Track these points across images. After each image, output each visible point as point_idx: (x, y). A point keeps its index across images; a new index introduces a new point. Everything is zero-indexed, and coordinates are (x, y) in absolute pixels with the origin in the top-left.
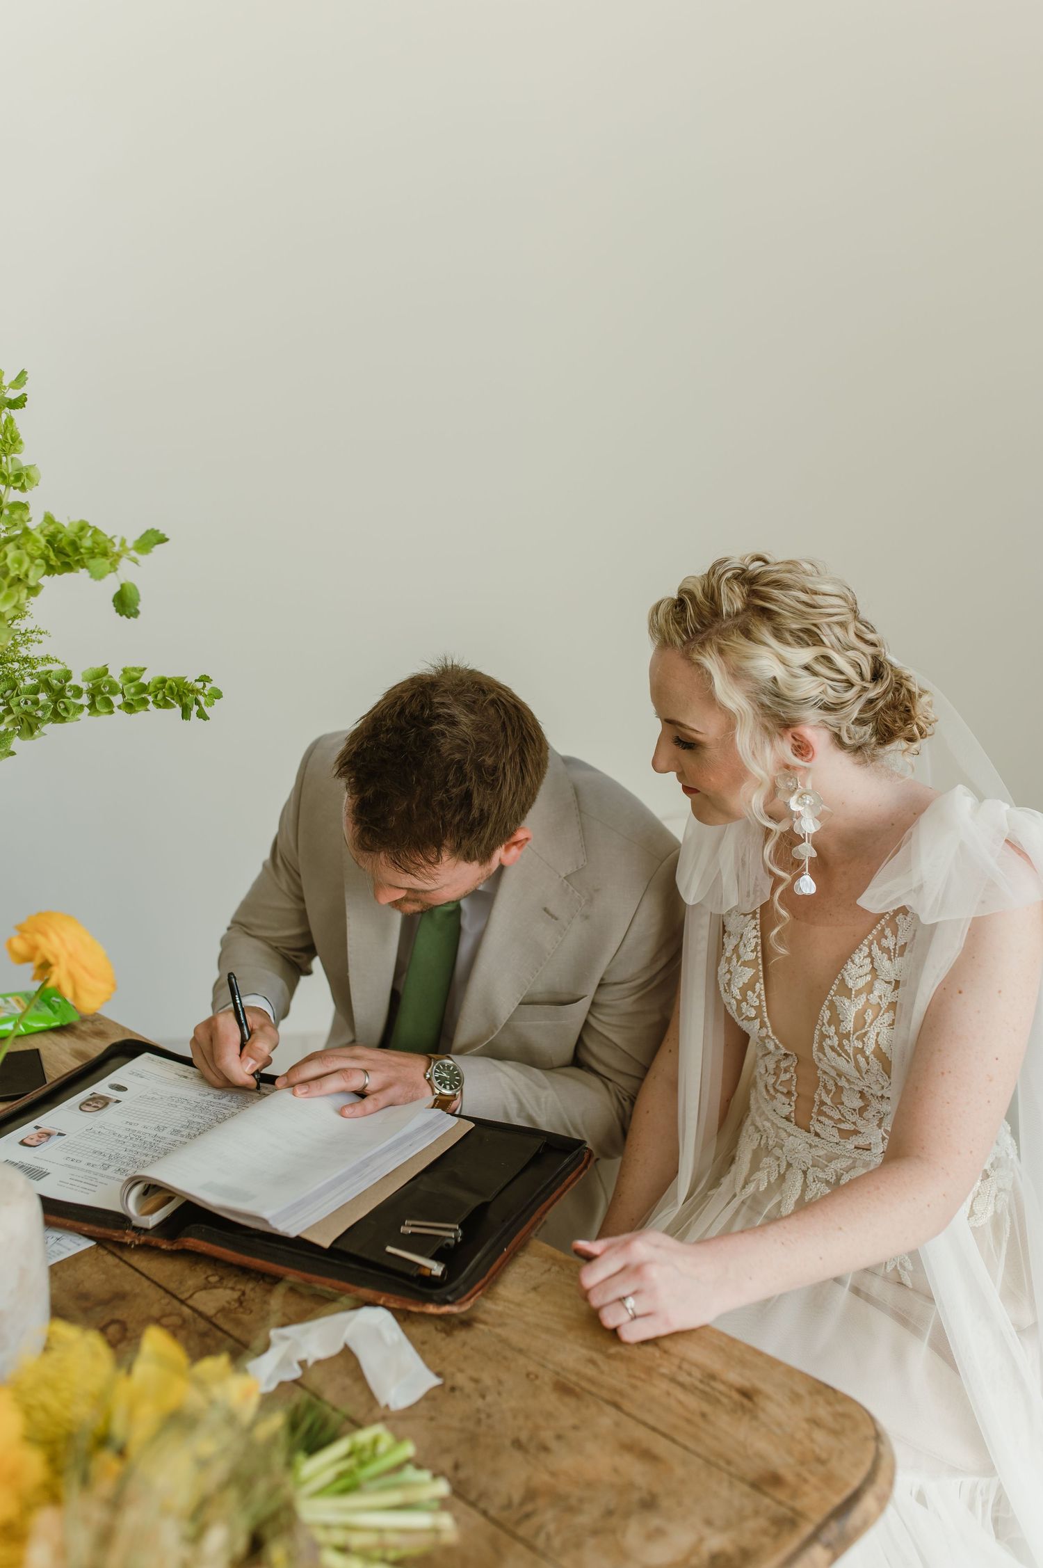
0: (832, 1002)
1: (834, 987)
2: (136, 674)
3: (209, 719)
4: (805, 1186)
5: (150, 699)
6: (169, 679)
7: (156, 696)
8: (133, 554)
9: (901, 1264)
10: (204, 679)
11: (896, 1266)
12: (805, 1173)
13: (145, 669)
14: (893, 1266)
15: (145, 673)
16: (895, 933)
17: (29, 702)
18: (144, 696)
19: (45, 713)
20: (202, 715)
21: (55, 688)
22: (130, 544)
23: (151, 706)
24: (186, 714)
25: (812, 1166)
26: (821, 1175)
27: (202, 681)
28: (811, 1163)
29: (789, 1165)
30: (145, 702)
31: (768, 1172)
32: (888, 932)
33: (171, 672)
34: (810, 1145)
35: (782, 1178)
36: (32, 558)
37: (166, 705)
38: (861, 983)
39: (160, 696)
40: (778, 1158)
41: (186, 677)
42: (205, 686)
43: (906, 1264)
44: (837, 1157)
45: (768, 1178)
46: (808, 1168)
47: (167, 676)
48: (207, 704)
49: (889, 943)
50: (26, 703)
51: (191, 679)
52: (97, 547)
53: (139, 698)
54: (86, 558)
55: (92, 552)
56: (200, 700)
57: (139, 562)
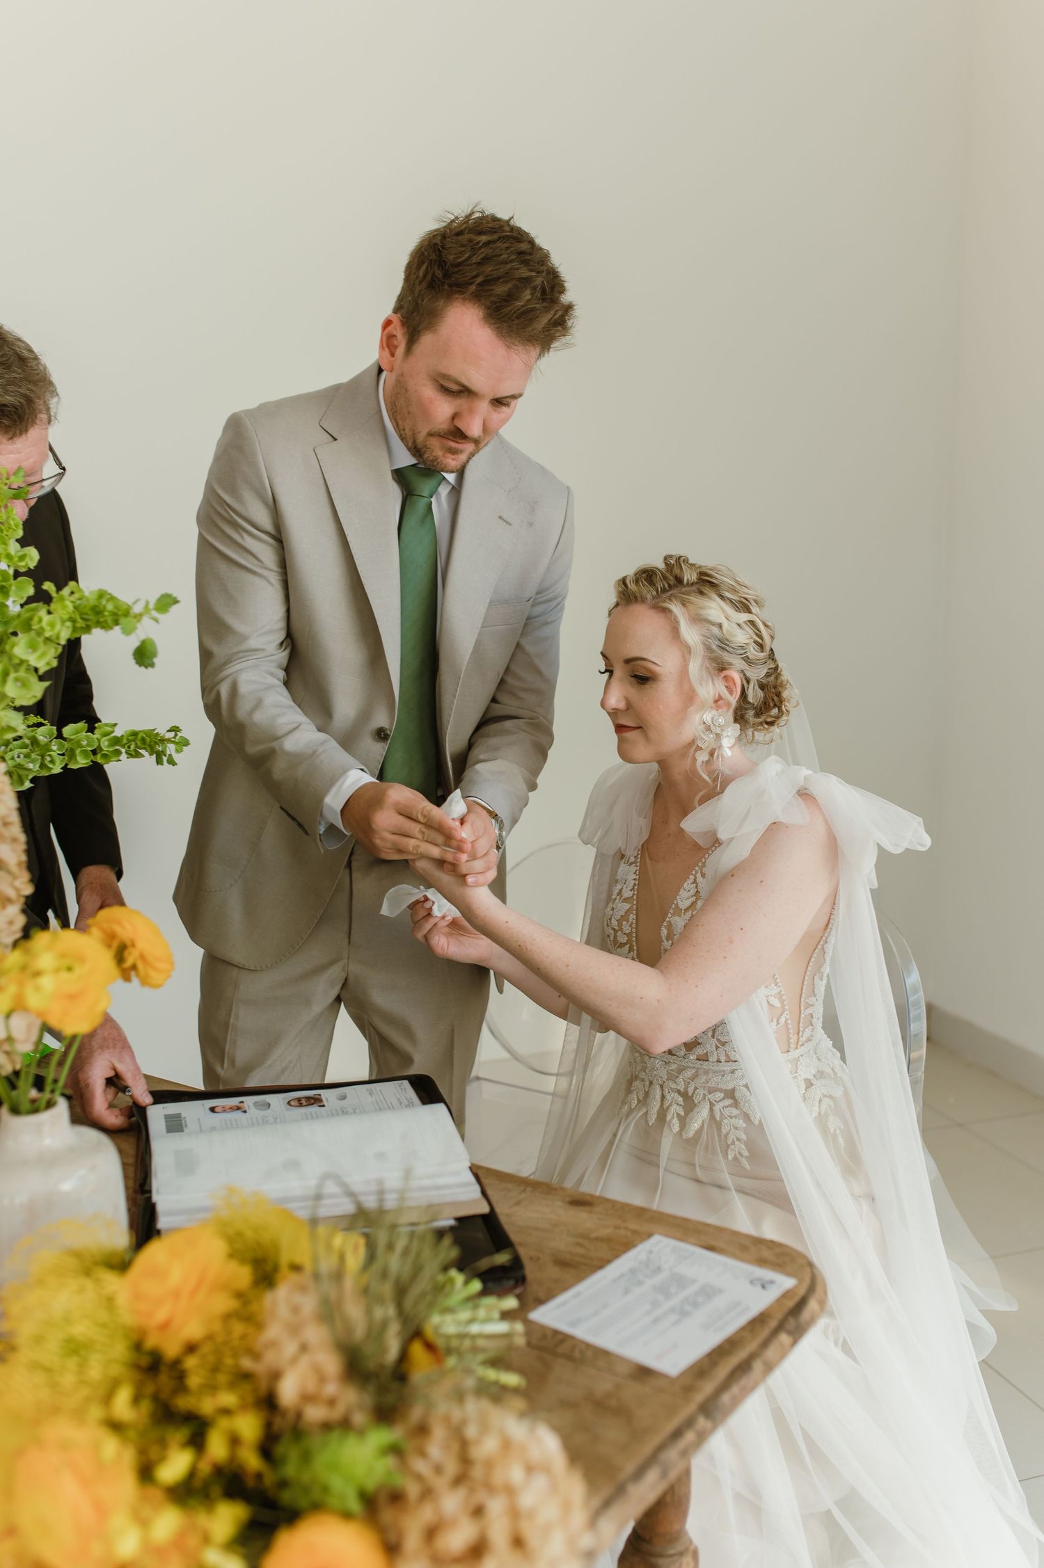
0: (670, 924)
1: (671, 911)
2: (109, 729)
3: (176, 764)
4: (663, 1097)
5: (123, 750)
6: (140, 731)
7: (129, 747)
8: (154, 614)
9: (739, 1152)
10: (175, 729)
11: (736, 1155)
12: (662, 1086)
13: (116, 725)
14: (733, 1155)
15: (116, 729)
17: (22, 756)
18: (116, 748)
19: (35, 765)
20: (172, 762)
21: (41, 743)
22: (151, 606)
23: (124, 756)
24: (159, 762)
25: (667, 1080)
26: (673, 1086)
27: (174, 731)
28: (666, 1077)
29: (651, 1083)
30: (118, 753)
31: (637, 1092)
33: (141, 725)
34: (665, 1062)
35: (647, 1094)
36: (63, 622)
37: (137, 755)
38: (688, 903)
39: (133, 747)
40: (643, 1080)
41: (155, 729)
42: (176, 735)
43: (743, 1152)
44: (685, 1068)
45: (638, 1097)
46: (664, 1082)
47: (137, 728)
48: (177, 751)
50: (19, 757)
51: (162, 730)
52: (119, 610)
53: (111, 749)
54: (109, 620)
55: (114, 614)
56: (171, 748)
57: (156, 620)
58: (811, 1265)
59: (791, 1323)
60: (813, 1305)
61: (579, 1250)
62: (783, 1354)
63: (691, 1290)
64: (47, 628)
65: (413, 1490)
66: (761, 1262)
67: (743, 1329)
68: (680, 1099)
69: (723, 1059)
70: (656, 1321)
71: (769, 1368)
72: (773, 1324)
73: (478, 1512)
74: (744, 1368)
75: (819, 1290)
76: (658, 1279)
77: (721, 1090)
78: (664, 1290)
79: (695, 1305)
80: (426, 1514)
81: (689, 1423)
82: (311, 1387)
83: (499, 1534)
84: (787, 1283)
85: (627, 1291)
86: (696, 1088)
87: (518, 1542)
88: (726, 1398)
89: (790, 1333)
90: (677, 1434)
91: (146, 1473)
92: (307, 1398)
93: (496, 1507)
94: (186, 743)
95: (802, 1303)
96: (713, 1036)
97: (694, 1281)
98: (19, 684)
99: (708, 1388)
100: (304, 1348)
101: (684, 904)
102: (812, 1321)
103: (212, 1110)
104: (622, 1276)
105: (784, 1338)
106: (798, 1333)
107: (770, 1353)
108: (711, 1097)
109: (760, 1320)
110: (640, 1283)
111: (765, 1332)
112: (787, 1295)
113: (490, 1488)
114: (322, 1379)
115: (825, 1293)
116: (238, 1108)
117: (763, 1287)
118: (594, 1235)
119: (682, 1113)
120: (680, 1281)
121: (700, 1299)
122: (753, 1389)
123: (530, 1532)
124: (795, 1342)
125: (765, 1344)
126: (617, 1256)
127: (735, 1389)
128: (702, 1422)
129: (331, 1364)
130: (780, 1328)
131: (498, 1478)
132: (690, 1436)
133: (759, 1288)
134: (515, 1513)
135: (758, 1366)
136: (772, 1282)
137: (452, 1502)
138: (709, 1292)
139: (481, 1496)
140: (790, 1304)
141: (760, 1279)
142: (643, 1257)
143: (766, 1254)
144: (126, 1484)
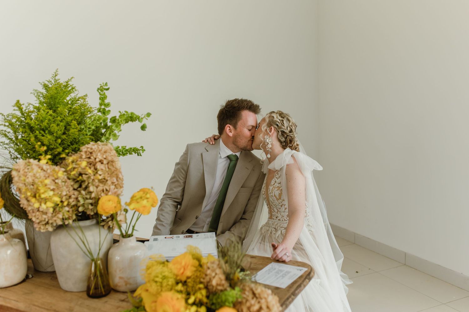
1: (270, 186)
2: (125, 147)
6: (132, 148)
7: (130, 152)
8: (147, 118)
10: (142, 147)
13: (126, 146)
15: (126, 147)
16: (278, 175)
18: (127, 152)
20: (141, 155)
23: (129, 154)
24: (138, 155)
28: (272, 225)
30: (127, 153)
32: (277, 175)
33: (133, 146)
34: (272, 221)
37: (133, 153)
38: (273, 183)
39: (131, 152)
41: (136, 147)
48: (142, 152)
49: (277, 176)
51: (139, 147)
52: (137, 117)
53: (126, 152)
54: (135, 119)
55: (136, 118)
56: (141, 151)
57: (147, 119)
58: (310, 266)
59: (308, 277)
60: (312, 273)
61: (255, 267)
62: (307, 284)
63: (284, 272)
64: (120, 122)
65: (244, 301)
66: (299, 266)
67: (298, 278)
68: (274, 230)
69: (284, 220)
70: (277, 278)
71: (305, 286)
72: (304, 277)
73: (259, 302)
74: (299, 286)
75: (313, 271)
76: (275, 271)
77: (284, 228)
78: (277, 272)
79: (285, 275)
80: (248, 304)
81: (290, 297)
82: (219, 282)
83: (264, 306)
84: (306, 269)
85: (269, 274)
86: (278, 227)
87: (268, 307)
88: (297, 292)
89: (308, 279)
90: (288, 299)
91: (186, 300)
92: (218, 285)
93: (263, 301)
94: (145, 150)
95: (310, 273)
96: (281, 215)
97: (284, 271)
98: (113, 136)
99: (292, 290)
100: (216, 274)
101: (272, 184)
102: (312, 277)
103: (165, 238)
104: (267, 271)
105: (307, 280)
106: (310, 279)
107: (305, 283)
108: (281, 229)
109: (301, 277)
110: (272, 272)
111: (303, 279)
112: (306, 272)
113: (261, 299)
114: (221, 280)
115: (314, 271)
116: (172, 238)
117: (300, 270)
118: (258, 263)
119: (275, 233)
120: (281, 271)
121: (286, 274)
122: (302, 290)
123: (270, 306)
124: (309, 281)
125: (303, 281)
126: (264, 267)
127: (298, 290)
128: (292, 297)
129: (223, 277)
130: (306, 278)
131: (262, 296)
132: (290, 299)
133: (299, 271)
134: (267, 302)
135: (302, 286)
136: (302, 269)
137: (253, 302)
138: (288, 272)
139: (259, 300)
140: (307, 273)
141: (299, 269)
142: (271, 267)
143: (300, 264)
144: (183, 303)
